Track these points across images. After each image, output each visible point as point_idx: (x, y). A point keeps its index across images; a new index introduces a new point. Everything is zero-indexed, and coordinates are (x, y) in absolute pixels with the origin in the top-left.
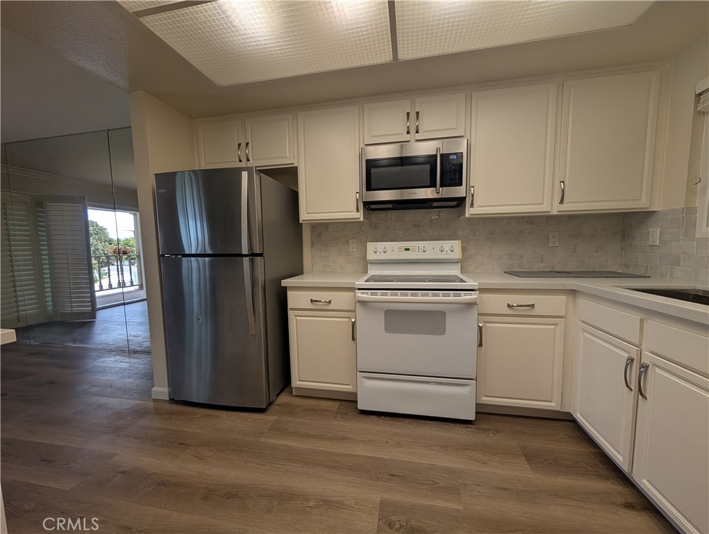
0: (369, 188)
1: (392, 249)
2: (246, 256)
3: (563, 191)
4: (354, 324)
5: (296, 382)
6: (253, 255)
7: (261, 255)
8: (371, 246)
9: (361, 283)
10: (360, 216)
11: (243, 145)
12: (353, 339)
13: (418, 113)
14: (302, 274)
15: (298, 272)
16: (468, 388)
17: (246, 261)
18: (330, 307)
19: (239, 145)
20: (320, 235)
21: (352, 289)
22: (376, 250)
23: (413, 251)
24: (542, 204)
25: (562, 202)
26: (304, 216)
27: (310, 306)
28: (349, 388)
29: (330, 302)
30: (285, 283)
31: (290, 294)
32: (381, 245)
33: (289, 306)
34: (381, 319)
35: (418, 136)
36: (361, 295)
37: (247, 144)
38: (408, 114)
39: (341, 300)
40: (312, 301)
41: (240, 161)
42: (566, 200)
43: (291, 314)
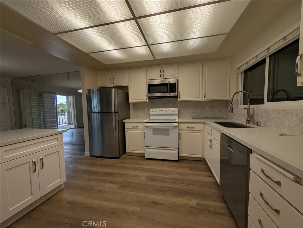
0: (149, 93)
1: (158, 111)
2: (113, 113)
3: (205, 94)
4: (144, 133)
5: (127, 151)
6: (115, 113)
7: (117, 113)
8: (151, 110)
9: (146, 121)
10: (147, 101)
11: (112, 79)
12: (144, 137)
13: (163, 71)
14: (130, 118)
15: (129, 118)
16: (176, 151)
17: (113, 114)
18: (137, 128)
19: (111, 79)
20: (135, 106)
21: (143, 123)
22: (152, 111)
23: (164, 111)
24: (199, 98)
25: (205, 97)
26: (130, 101)
27: (131, 128)
28: (143, 152)
29: (137, 126)
30: (124, 121)
31: (126, 124)
32: (154, 110)
33: (126, 128)
34: (151, 131)
35: (164, 77)
36: (146, 124)
37: (113, 79)
38: (161, 71)
39: (141, 126)
40: (132, 126)
41: (111, 84)
42: (206, 97)
43: (126, 130)
